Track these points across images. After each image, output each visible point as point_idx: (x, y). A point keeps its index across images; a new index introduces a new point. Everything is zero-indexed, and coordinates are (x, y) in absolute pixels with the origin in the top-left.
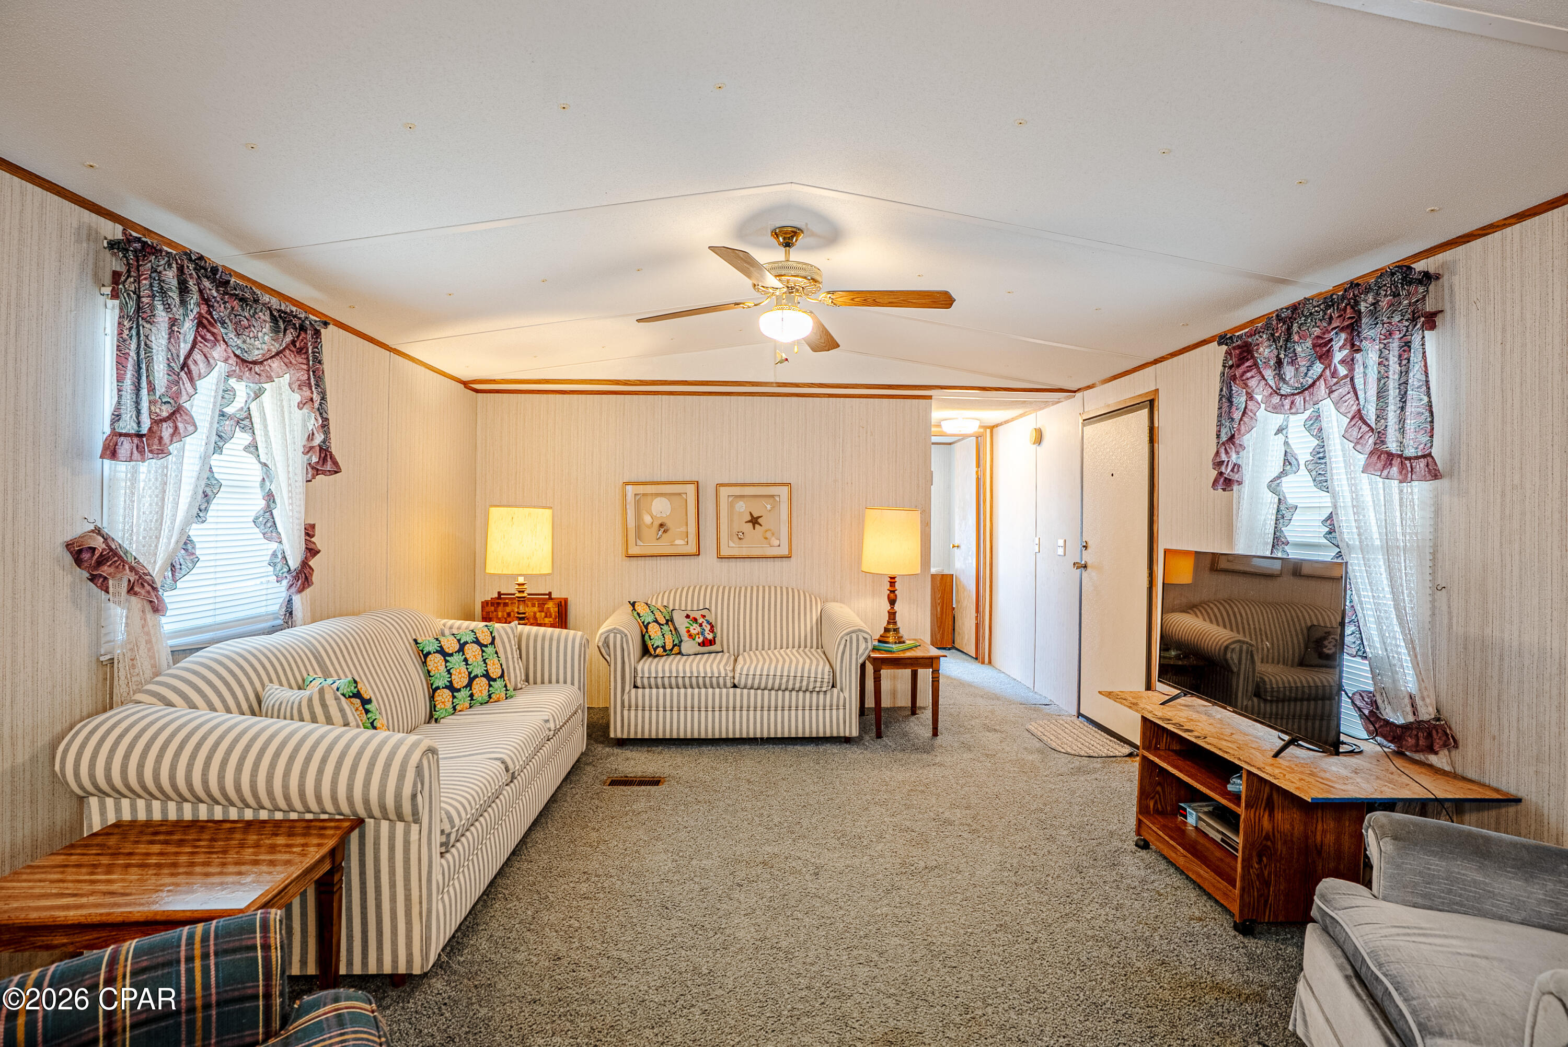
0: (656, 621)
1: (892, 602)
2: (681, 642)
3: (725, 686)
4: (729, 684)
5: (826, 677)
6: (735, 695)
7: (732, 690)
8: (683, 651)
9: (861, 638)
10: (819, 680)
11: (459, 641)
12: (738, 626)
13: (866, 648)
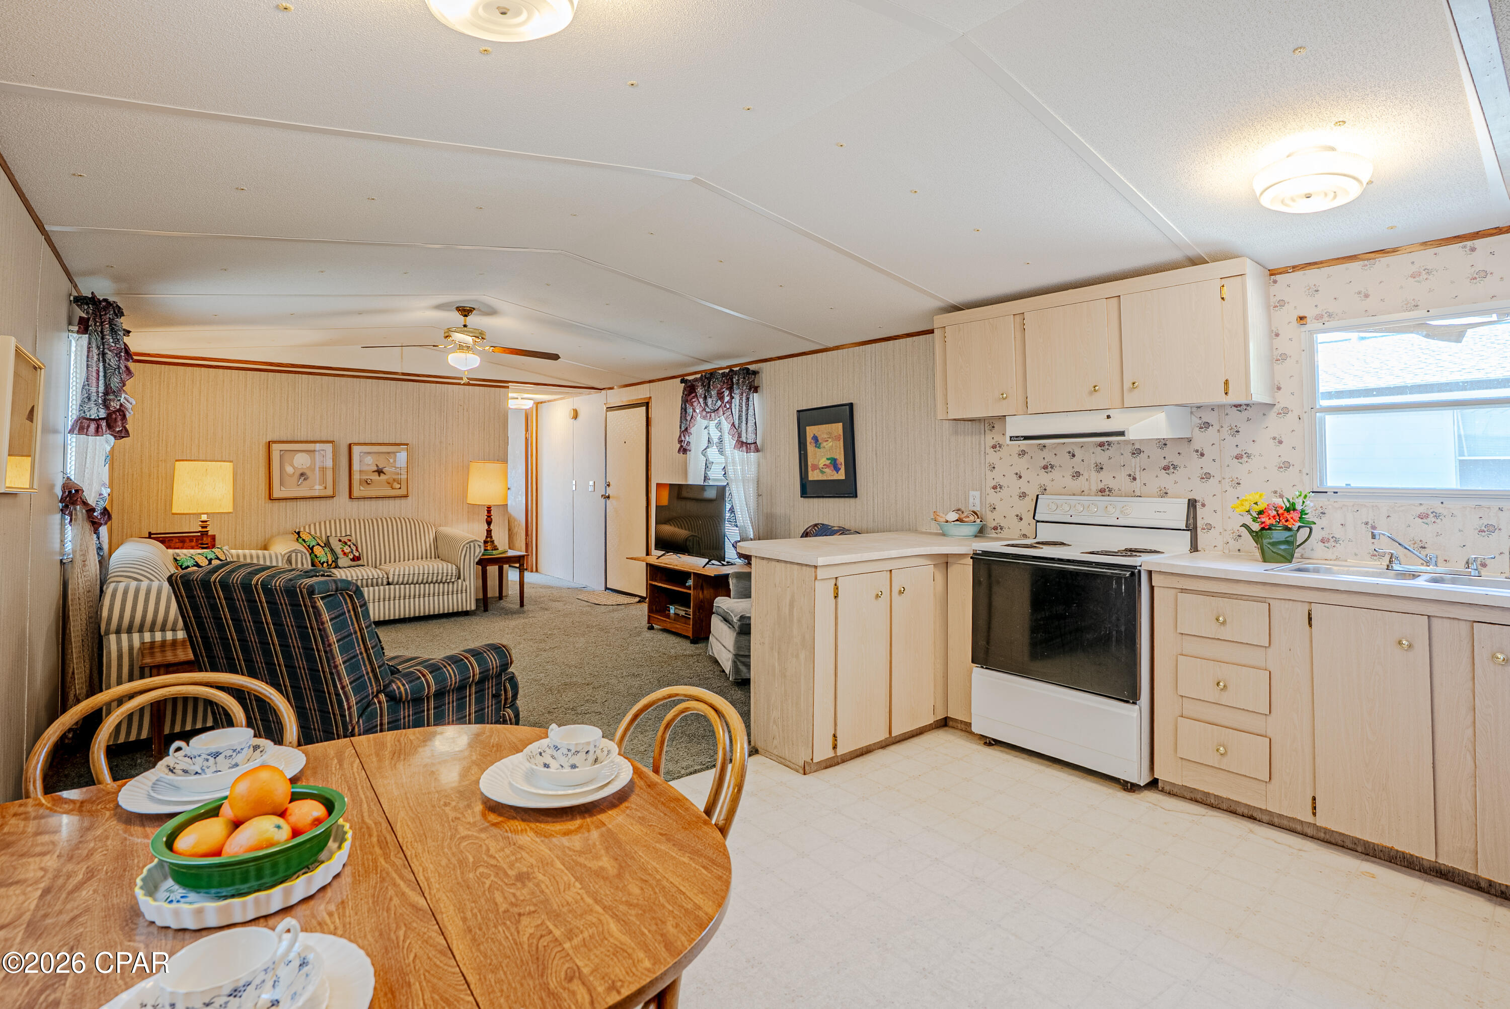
0: (318, 544)
1: (489, 523)
2: (338, 558)
3: (382, 585)
4: (385, 583)
5: (454, 572)
6: (390, 589)
7: (387, 587)
8: (340, 565)
9: (477, 546)
10: (450, 574)
11: (206, 558)
12: (375, 546)
13: (480, 552)
